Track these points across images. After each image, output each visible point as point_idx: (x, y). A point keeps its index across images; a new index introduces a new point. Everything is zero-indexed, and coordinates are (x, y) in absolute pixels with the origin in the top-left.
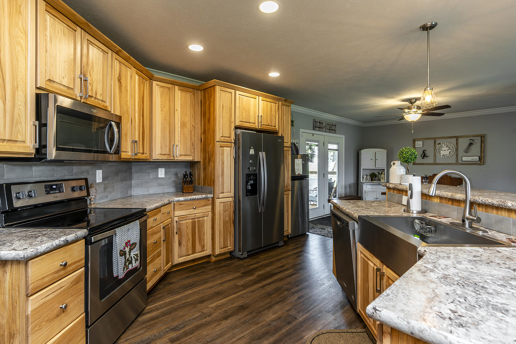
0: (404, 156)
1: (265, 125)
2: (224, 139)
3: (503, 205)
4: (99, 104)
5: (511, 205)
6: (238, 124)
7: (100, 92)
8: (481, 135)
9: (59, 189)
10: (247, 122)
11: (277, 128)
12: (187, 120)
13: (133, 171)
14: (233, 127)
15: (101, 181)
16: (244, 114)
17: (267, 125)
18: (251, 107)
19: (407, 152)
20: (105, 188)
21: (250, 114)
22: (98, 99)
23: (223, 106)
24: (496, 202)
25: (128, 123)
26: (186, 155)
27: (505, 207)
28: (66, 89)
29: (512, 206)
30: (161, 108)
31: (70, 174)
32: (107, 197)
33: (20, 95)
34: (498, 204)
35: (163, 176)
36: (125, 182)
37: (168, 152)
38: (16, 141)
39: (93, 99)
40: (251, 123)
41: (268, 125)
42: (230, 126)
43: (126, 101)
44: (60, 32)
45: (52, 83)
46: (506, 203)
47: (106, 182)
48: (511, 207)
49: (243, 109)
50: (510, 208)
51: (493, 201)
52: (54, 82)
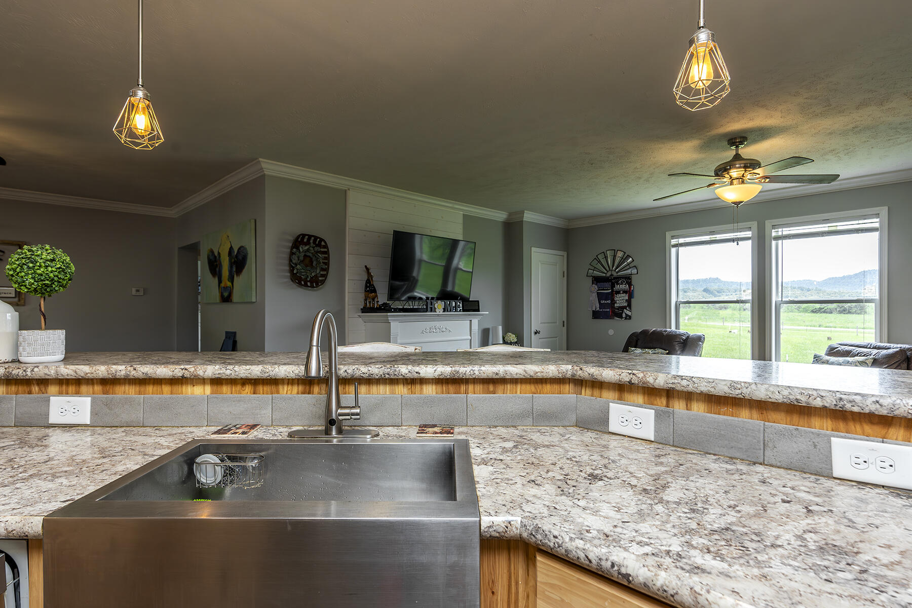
0: (38, 271)
3: (393, 373)
5: (407, 371)
8: (20, 241)
19: (47, 260)
24: (376, 369)
27: (396, 377)
29: (409, 372)
34: (381, 373)
46: (397, 369)
48: (406, 376)
50: (404, 376)
51: (370, 369)
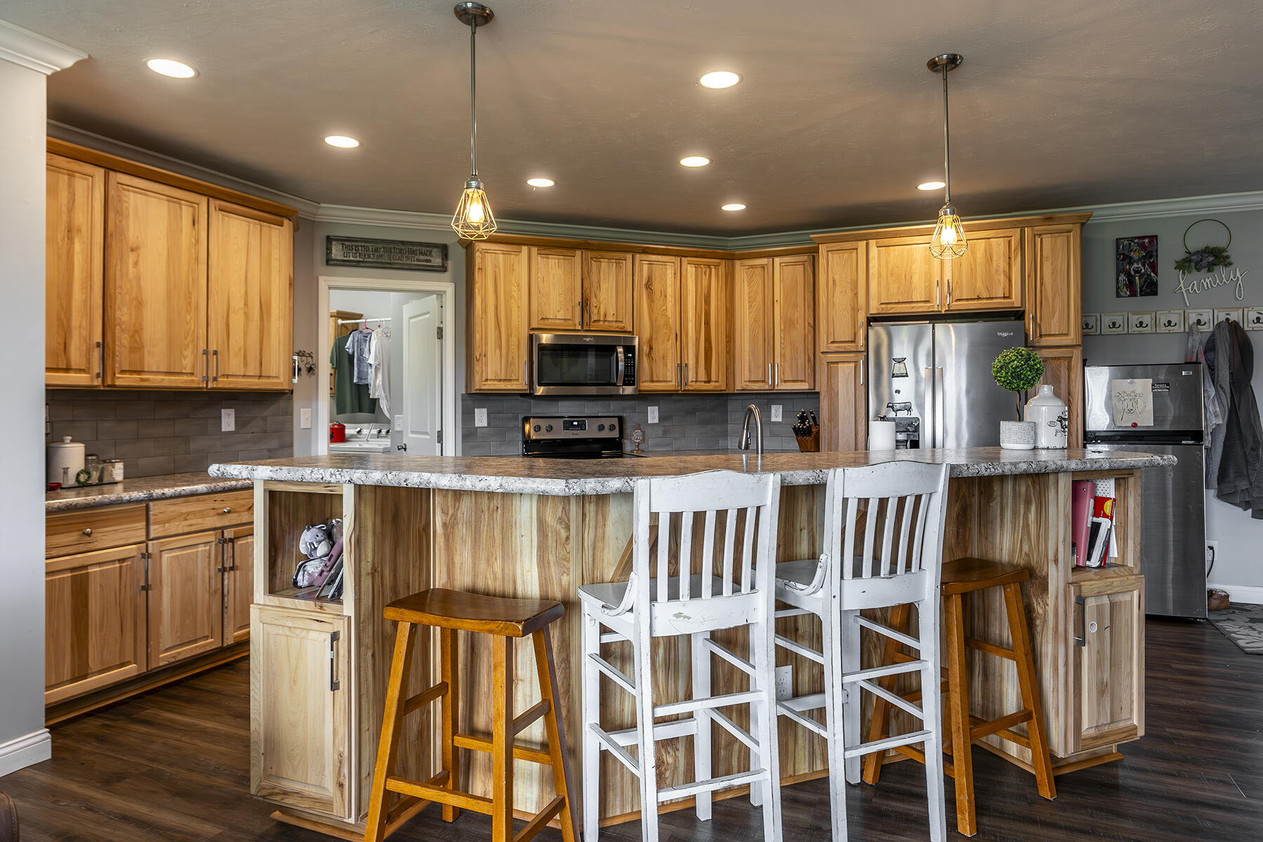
1: (967, 300)
2: (837, 347)
4: (612, 327)
6: (873, 310)
7: (611, 311)
9: (581, 426)
10: (902, 303)
11: (1014, 299)
12: (797, 315)
13: (729, 408)
14: (862, 318)
15: (656, 421)
16: (894, 288)
17: (971, 299)
18: (914, 267)
20: (665, 433)
21: (911, 282)
22: (609, 321)
23: (834, 281)
25: (668, 340)
26: (797, 381)
28: (562, 321)
30: (749, 302)
31: (606, 411)
32: (670, 444)
33: (514, 340)
35: (780, 419)
36: (709, 426)
37: (761, 378)
38: (511, 380)
39: (601, 323)
40: (917, 302)
41: (979, 298)
42: (854, 319)
43: (664, 310)
44: (554, 267)
45: (546, 321)
47: (666, 424)
49: (889, 275)
52: (548, 319)
